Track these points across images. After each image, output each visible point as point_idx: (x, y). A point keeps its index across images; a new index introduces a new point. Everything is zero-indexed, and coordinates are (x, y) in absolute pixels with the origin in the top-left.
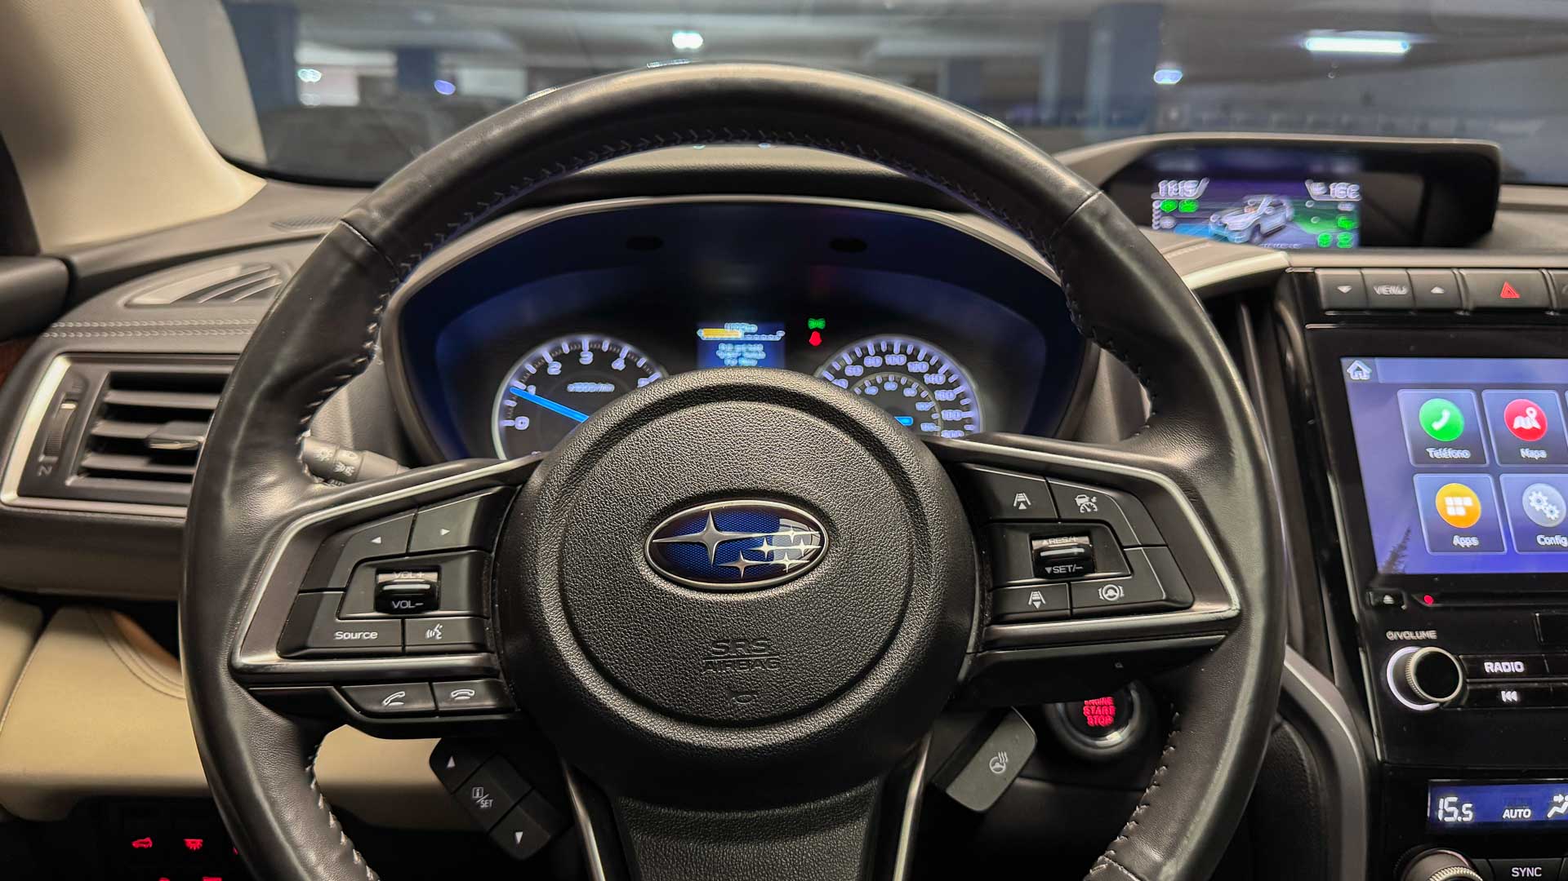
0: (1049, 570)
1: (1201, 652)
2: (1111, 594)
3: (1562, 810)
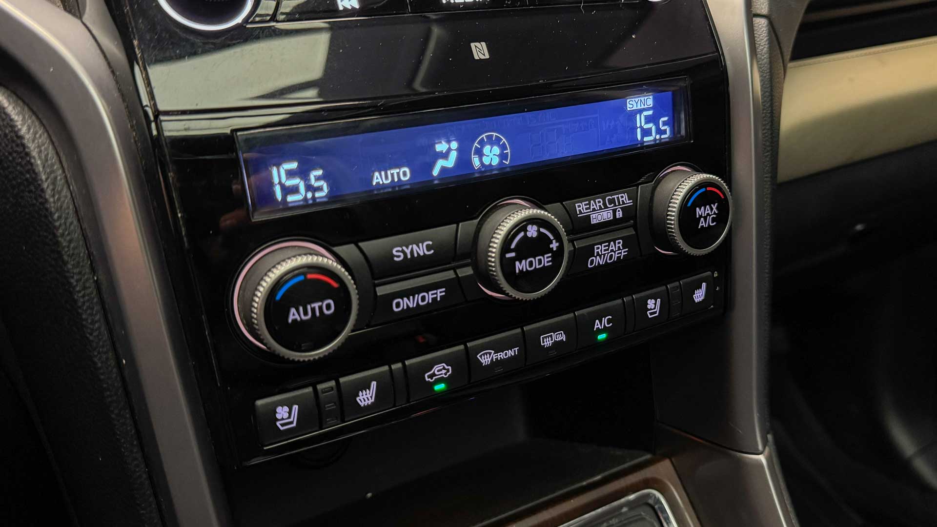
3: (450, 162)
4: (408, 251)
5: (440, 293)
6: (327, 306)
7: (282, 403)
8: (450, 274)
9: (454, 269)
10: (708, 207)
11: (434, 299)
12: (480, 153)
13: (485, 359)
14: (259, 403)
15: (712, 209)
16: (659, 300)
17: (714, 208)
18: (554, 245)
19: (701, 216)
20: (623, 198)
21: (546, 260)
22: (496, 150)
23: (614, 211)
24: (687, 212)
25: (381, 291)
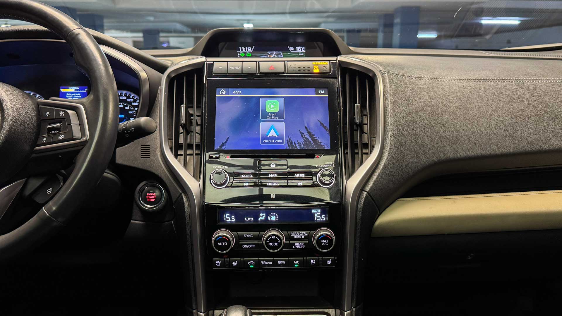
0: (51, 132)
1: (78, 152)
2: (61, 137)
3: (263, 218)
4: (247, 236)
5: (254, 246)
6: (226, 244)
7: (218, 260)
8: (257, 242)
9: (258, 241)
10: (325, 240)
11: (252, 247)
12: (270, 217)
13: (263, 263)
14: (214, 259)
15: (326, 241)
16: (315, 260)
17: (327, 241)
18: (279, 241)
19: (323, 242)
20: (305, 233)
21: (277, 244)
22: (275, 217)
23: (302, 236)
24: (319, 241)
25: (240, 243)
